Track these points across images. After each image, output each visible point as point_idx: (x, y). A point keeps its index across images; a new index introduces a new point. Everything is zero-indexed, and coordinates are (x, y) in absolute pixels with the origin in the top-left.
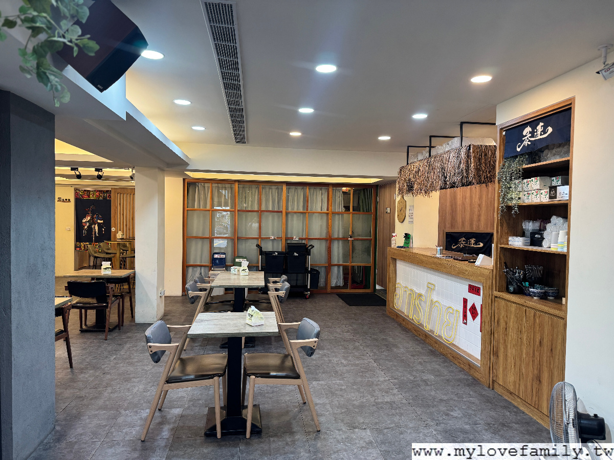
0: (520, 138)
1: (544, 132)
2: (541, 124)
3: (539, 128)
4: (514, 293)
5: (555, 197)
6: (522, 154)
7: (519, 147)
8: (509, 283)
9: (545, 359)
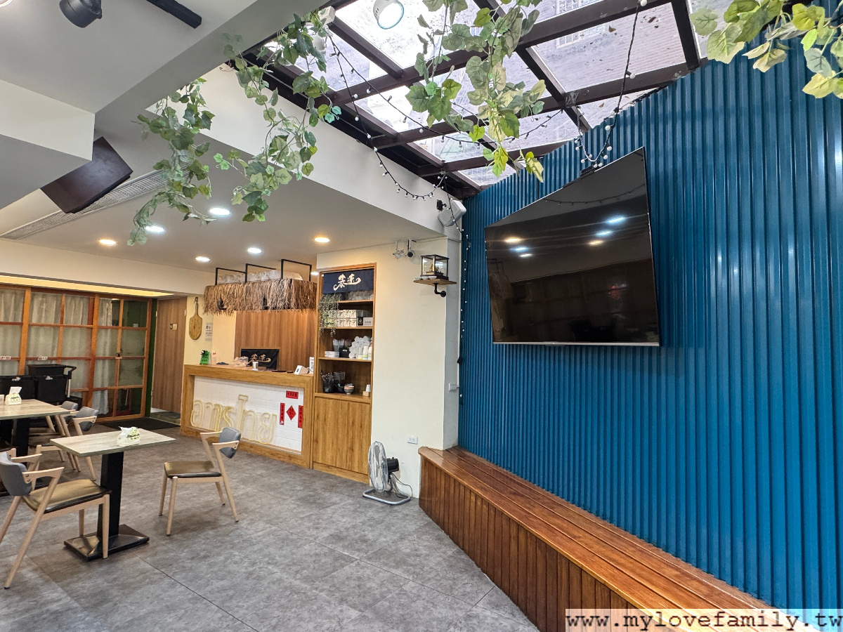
0: (337, 282)
1: (355, 280)
2: (352, 275)
3: (351, 277)
4: (329, 392)
5: (362, 324)
6: (337, 293)
7: (336, 287)
8: (324, 386)
9: (356, 434)
